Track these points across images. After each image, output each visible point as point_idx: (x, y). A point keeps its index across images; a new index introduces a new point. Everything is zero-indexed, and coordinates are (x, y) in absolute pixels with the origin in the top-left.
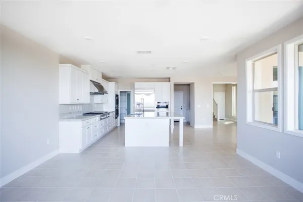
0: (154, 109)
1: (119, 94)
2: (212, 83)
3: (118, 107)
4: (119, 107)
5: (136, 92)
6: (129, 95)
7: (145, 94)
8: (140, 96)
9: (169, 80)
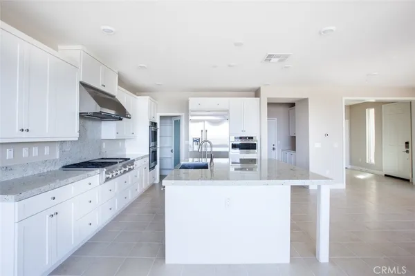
0: (226, 149)
1: (158, 121)
2: (344, 98)
3: (155, 146)
4: (158, 146)
5: (190, 118)
6: (177, 123)
7: (210, 121)
8: (200, 126)
9: (257, 93)
